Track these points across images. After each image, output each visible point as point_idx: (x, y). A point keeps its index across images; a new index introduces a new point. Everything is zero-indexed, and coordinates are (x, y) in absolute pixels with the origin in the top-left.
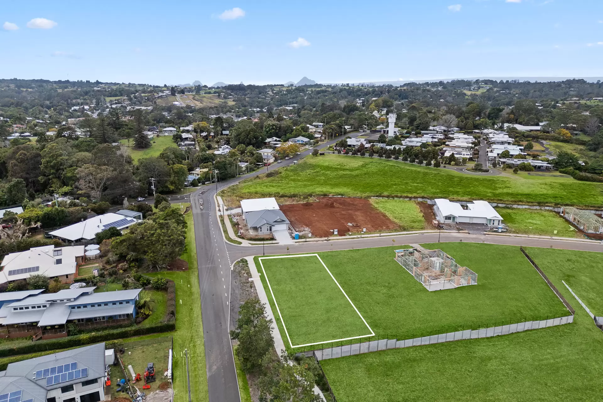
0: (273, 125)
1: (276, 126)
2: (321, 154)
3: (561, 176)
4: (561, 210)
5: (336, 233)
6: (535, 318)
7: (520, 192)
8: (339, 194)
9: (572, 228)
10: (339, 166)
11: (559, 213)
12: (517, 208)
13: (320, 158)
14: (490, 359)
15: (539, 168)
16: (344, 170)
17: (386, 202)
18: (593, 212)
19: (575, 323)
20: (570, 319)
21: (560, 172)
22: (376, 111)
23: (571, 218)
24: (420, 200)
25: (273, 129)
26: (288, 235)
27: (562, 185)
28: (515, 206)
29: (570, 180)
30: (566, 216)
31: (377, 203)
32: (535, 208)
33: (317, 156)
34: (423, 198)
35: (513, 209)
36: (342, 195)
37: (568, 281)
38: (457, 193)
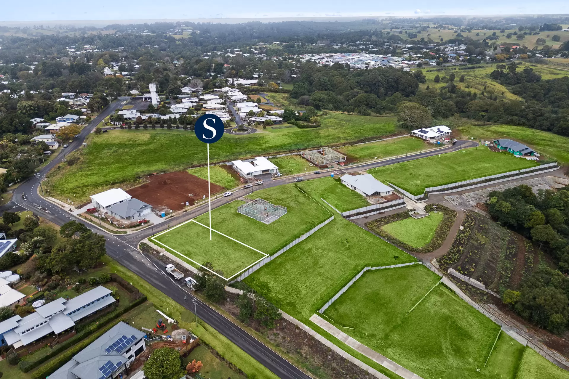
0: (30, 106)
1: (33, 106)
2: (104, 132)
3: (290, 126)
4: (301, 153)
5: (187, 204)
6: (320, 223)
7: (275, 144)
8: (162, 172)
9: (312, 165)
10: (131, 142)
11: (300, 155)
12: (279, 157)
13: (105, 135)
14: (312, 249)
15: (275, 122)
16: (139, 145)
17: (200, 171)
18: (317, 151)
19: (335, 219)
20: (333, 218)
21: (289, 123)
22: (107, 68)
23: (308, 157)
24: (221, 164)
25: (31, 109)
26: (155, 215)
27: (294, 134)
28: (278, 156)
29: (296, 130)
30: (305, 156)
31: (195, 172)
32: (288, 155)
33: (100, 134)
34: (223, 162)
35: (277, 158)
36: (165, 172)
37: (323, 198)
38: (241, 153)
